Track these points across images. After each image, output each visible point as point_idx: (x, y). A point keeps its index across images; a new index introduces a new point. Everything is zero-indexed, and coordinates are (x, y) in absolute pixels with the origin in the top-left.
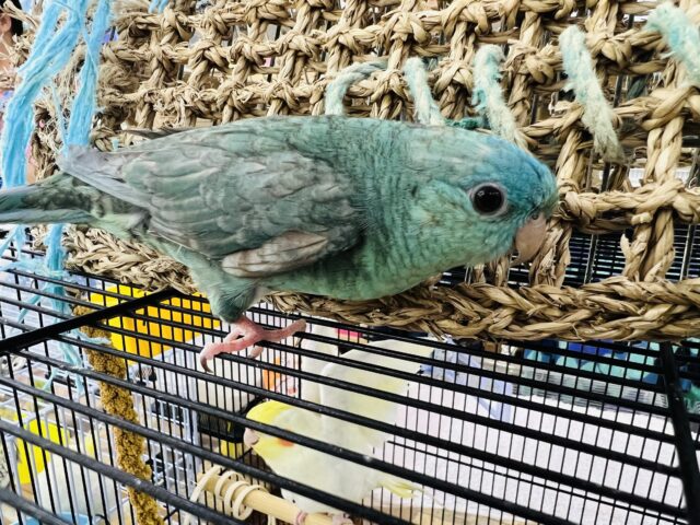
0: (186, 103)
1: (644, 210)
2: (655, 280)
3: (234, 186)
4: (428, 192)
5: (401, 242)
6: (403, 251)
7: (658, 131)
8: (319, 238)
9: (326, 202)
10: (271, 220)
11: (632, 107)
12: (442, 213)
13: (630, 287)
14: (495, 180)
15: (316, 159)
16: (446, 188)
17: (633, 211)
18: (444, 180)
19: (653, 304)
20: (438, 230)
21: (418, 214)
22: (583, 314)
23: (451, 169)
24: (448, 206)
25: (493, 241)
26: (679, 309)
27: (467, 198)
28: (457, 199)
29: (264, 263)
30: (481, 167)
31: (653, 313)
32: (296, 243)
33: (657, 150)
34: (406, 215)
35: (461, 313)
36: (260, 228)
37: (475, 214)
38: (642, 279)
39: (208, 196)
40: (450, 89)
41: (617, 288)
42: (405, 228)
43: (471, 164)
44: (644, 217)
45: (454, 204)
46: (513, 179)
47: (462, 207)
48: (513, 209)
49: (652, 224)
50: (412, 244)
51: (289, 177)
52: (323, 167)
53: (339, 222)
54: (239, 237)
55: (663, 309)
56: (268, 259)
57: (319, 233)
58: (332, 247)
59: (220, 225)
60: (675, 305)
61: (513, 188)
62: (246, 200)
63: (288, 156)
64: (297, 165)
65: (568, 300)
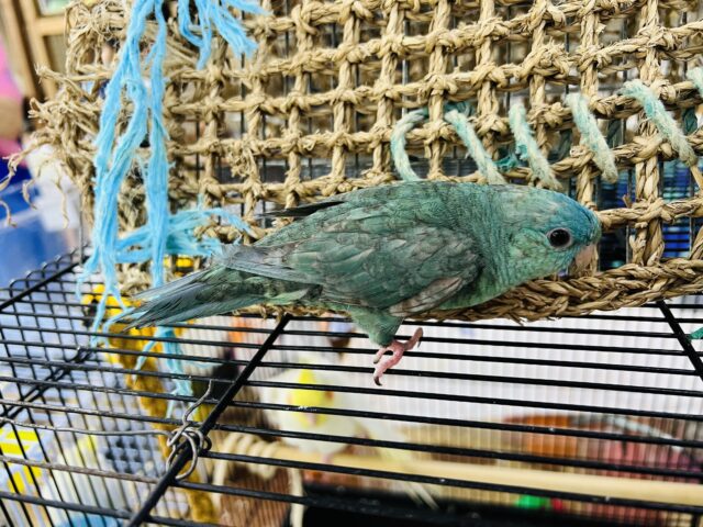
0: (253, 152)
1: (643, 221)
2: (654, 264)
3: (390, 260)
4: (520, 237)
5: (504, 272)
6: (505, 277)
7: (642, 164)
8: (456, 279)
9: (457, 256)
10: (422, 276)
11: (624, 150)
12: (530, 249)
13: (641, 271)
14: (564, 226)
15: (439, 227)
16: (532, 232)
17: (636, 220)
18: (530, 228)
19: (656, 281)
20: (527, 260)
21: (515, 252)
22: (615, 293)
23: (535, 220)
24: (534, 244)
25: (560, 262)
26: (672, 281)
27: (545, 238)
28: (539, 239)
29: (421, 305)
30: (554, 218)
31: (657, 286)
32: (442, 287)
33: (643, 177)
34: (507, 254)
35: (534, 304)
36: (416, 284)
37: (551, 247)
38: (645, 264)
39: (372, 270)
40: (489, 135)
41: (632, 272)
42: (507, 262)
43: (548, 217)
44: (643, 224)
45: (537, 242)
46: (575, 224)
47: (542, 244)
48: (576, 243)
49: (647, 228)
50: (511, 272)
51: (426, 245)
52: (446, 232)
53: (467, 265)
54: (402, 293)
55: (663, 283)
56: (424, 301)
57: (455, 276)
58: (465, 283)
59: (386, 287)
60: (669, 279)
61: (575, 229)
62: (401, 267)
63: (420, 230)
64: (428, 235)
65: (605, 286)
